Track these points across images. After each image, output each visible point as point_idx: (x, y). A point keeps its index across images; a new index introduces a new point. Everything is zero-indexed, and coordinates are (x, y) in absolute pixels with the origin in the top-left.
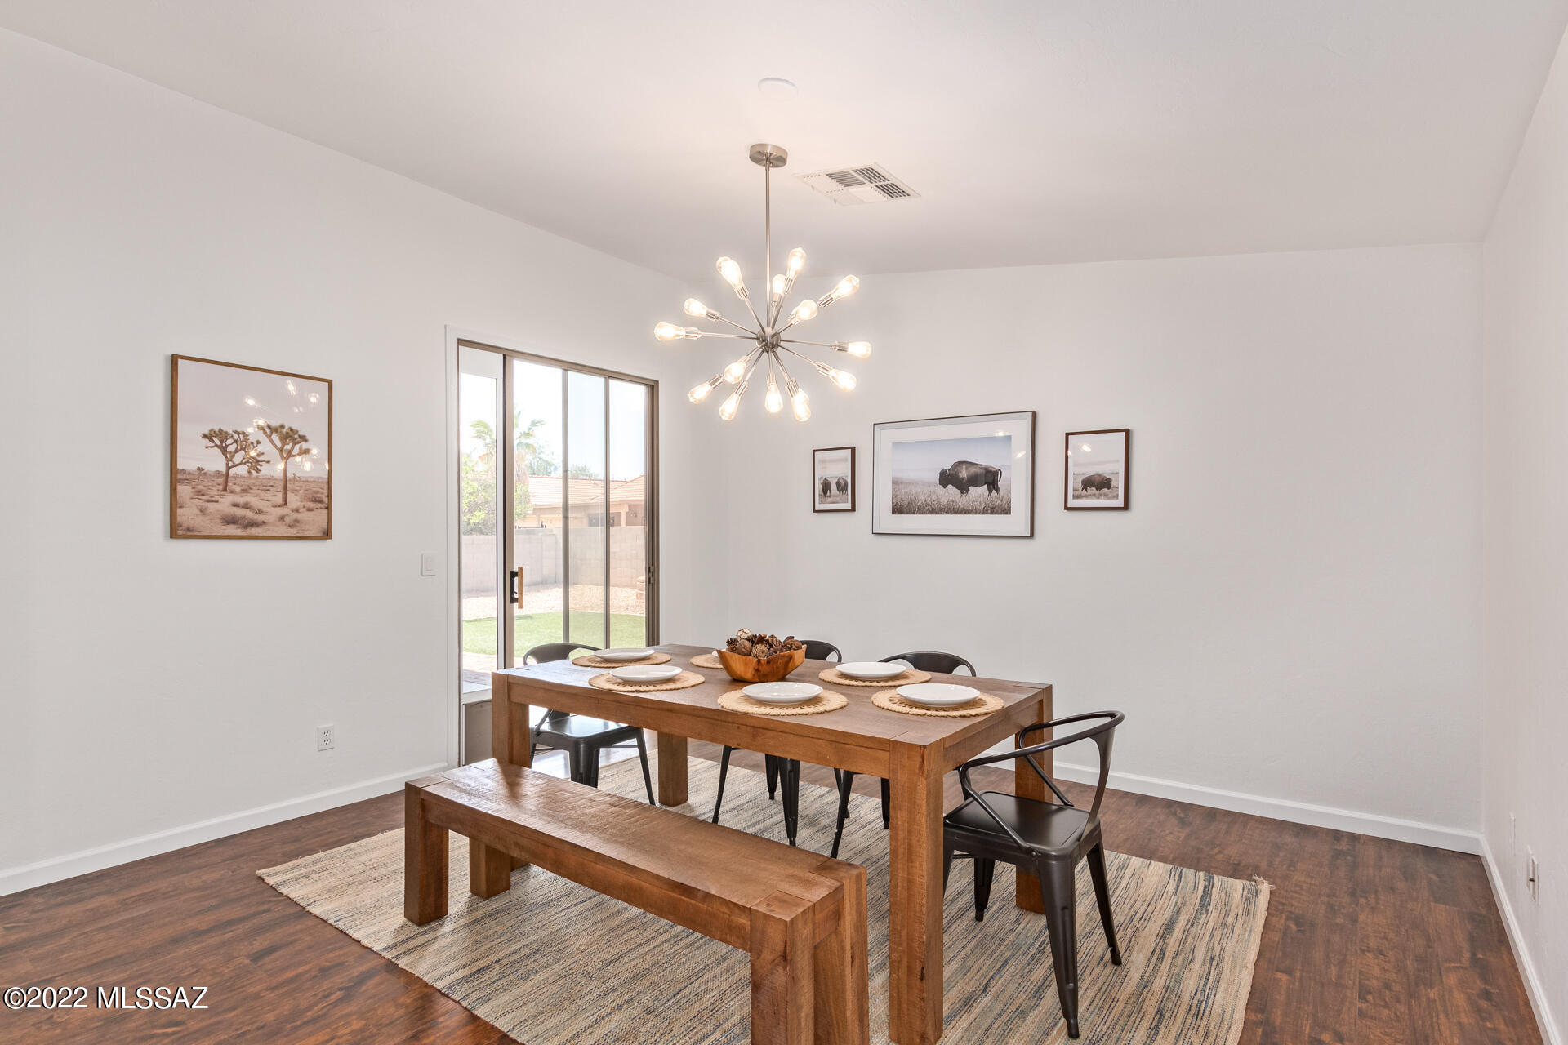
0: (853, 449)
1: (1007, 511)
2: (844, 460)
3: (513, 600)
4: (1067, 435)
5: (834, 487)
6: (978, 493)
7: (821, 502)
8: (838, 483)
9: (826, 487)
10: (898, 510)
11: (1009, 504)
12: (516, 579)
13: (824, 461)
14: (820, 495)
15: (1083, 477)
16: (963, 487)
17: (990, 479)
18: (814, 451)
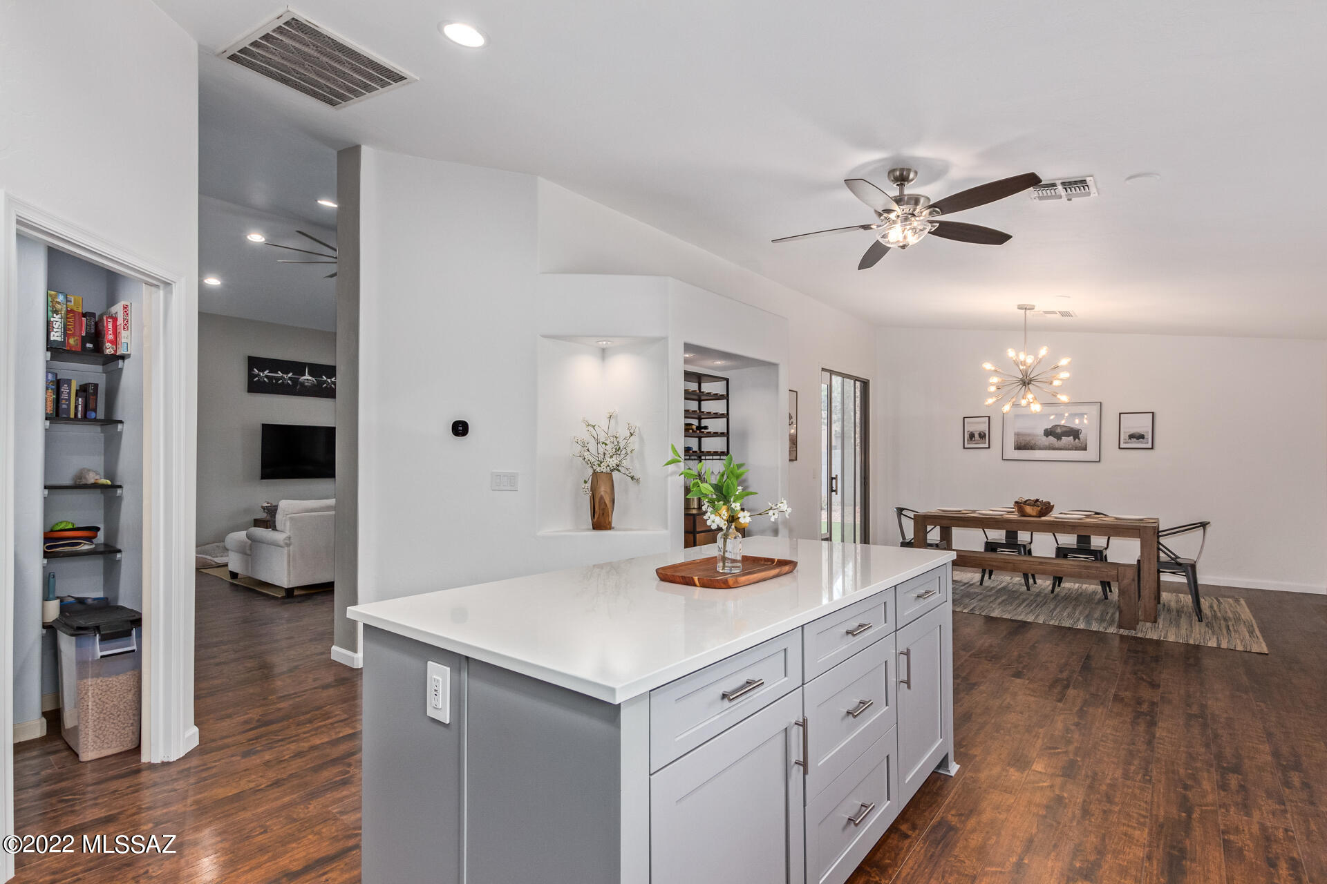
0: (989, 417)
1: (1085, 449)
2: (985, 423)
3: (832, 491)
4: (1120, 414)
5: (977, 436)
6: (1067, 440)
7: (968, 443)
8: (980, 435)
9: (972, 436)
10: (1019, 447)
11: (1086, 446)
12: (834, 481)
13: (968, 423)
14: (968, 440)
15: (1129, 434)
16: (1058, 437)
17: (1075, 433)
18: (964, 418)
